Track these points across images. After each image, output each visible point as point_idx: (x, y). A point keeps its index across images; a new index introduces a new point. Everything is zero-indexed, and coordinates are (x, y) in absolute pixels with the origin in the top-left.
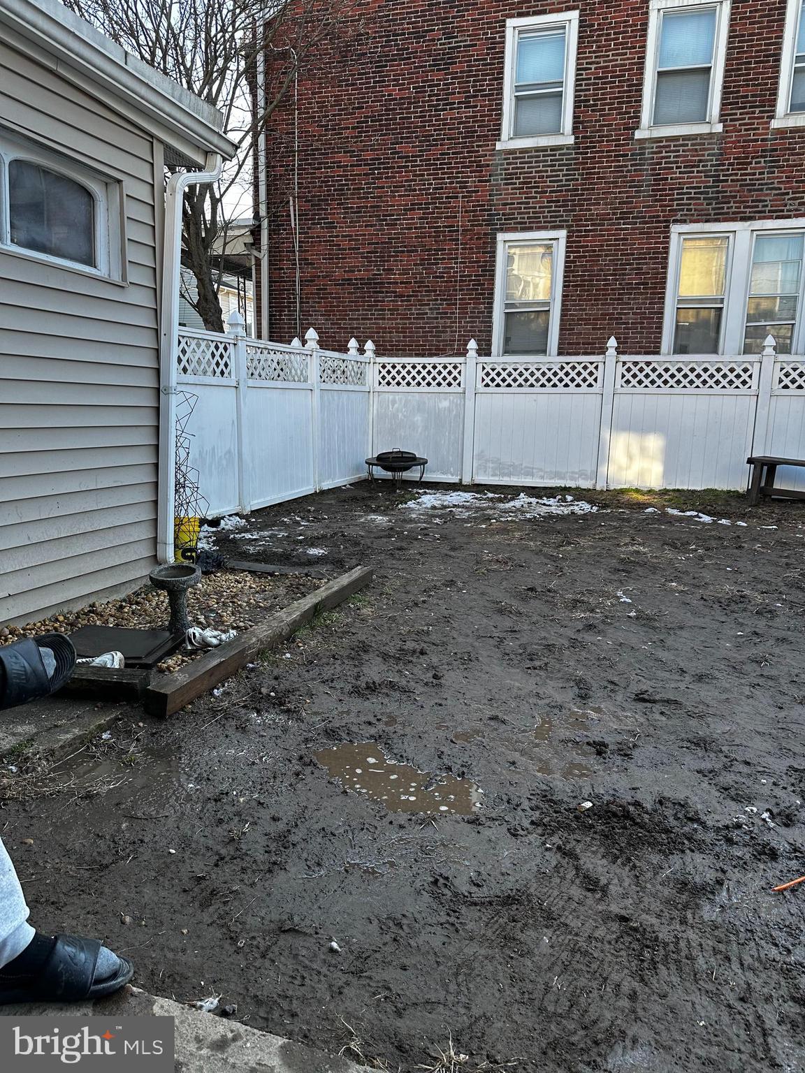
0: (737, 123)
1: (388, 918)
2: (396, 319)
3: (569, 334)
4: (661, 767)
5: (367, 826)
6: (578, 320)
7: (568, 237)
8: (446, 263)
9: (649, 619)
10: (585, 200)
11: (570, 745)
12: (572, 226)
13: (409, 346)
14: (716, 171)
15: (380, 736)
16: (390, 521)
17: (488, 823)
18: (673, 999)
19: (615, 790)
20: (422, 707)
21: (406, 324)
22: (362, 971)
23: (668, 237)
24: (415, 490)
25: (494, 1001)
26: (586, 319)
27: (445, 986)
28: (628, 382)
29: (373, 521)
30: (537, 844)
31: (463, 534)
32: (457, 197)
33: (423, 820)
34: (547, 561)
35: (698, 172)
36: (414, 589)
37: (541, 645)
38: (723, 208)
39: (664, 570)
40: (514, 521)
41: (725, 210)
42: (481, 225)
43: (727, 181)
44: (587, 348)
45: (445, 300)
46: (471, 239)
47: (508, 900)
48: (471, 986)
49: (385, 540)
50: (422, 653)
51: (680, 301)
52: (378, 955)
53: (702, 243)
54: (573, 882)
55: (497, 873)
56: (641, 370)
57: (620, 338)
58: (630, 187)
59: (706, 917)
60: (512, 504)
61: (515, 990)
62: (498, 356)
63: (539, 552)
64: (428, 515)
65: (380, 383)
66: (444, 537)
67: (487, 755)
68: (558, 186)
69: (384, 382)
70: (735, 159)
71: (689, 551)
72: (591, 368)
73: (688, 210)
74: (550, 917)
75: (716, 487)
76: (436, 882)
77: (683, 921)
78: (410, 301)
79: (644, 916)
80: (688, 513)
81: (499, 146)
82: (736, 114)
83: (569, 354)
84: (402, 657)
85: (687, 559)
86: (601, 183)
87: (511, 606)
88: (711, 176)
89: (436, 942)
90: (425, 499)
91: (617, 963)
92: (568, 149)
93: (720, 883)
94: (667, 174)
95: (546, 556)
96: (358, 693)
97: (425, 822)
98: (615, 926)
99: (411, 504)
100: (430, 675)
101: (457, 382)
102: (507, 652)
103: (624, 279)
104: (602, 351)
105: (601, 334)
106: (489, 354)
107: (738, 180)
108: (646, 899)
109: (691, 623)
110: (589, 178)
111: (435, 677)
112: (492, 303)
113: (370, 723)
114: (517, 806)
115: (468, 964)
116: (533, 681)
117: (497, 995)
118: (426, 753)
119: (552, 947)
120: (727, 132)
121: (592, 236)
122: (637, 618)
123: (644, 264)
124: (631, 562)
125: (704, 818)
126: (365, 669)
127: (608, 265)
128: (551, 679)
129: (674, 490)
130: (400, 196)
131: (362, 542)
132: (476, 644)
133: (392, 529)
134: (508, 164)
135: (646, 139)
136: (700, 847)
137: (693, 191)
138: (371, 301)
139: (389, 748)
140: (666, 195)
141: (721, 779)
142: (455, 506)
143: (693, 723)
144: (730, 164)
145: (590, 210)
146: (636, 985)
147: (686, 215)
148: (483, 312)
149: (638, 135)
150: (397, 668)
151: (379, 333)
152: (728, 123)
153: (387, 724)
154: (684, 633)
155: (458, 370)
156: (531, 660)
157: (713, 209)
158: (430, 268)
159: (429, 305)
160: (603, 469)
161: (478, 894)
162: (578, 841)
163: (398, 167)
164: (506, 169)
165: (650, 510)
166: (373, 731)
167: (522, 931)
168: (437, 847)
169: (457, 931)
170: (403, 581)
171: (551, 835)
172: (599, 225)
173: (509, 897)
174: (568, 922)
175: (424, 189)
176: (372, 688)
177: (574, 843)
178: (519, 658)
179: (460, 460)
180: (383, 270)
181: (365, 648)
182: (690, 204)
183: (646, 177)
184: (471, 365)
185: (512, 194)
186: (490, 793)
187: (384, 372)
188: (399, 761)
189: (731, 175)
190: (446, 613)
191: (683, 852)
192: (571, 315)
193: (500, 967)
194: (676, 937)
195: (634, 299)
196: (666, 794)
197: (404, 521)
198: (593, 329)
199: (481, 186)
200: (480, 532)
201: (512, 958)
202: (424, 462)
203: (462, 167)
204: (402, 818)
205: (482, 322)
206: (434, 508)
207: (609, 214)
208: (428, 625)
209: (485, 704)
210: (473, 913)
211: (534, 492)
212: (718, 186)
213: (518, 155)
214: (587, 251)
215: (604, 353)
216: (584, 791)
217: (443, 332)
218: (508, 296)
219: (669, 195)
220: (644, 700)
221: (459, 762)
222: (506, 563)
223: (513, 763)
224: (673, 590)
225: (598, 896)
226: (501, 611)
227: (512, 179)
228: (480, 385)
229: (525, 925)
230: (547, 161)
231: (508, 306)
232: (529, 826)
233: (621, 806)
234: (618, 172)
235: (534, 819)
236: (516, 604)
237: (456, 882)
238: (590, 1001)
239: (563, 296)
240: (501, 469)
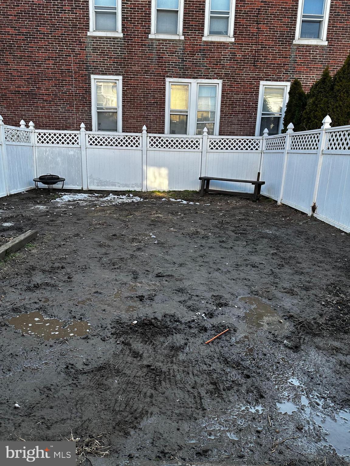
0: (190, 36)
1: (44, 388)
2: (45, 112)
3: (127, 123)
4: (165, 302)
5: (34, 349)
6: (130, 117)
7: (123, 79)
8: (68, 87)
9: (162, 244)
10: (129, 63)
11: (129, 299)
12: (124, 75)
13: (52, 125)
14: (182, 56)
15: (41, 308)
16: (47, 208)
17: (92, 338)
18: (167, 393)
19: (147, 314)
20: (62, 292)
21: (49, 114)
22: (30, 414)
23: (165, 83)
24: (60, 193)
25: (93, 412)
26: (133, 117)
27: (71, 411)
28: (152, 145)
29: (38, 208)
30: (114, 342)
31: (83, 213)
32: (70, 56)
33: (62, 342)
34: (121, 223)
35: (175, 56)
36: (59, 239)
37: (118, 258)
38: (186, 72)
39: (169, 223)
40: (107, 206)
41: (187, 74)
42: (83, 70)
43: (187, 61)
44: (134, 130)
45: (68, 104)
46: (79, 76)
47: (100, 369)
48: (82, 408)
49: (44, 217)
50: (63, 268)
51: (171, 111)
52: (39, 405)
53: (179, 87)
54: (128, 355)
55: (95, 358)
56: (157, 140)
57: (148, 126)
58: (148, 59)
59: (181, 359)
60: (106, 198)
61: (102, 405)
62: (96, 131)
63: (118, 219)
64: (66, 204)
65: (38, 142)
66: (74, 215)
67: (92, 308)
68: (117, 56)
69: (40, 142)
70: (189, 52)
71: (178, 215)
72: (137, 139)
73: (172, 72)
74: (118, 371)
75: (188, 189)
76: (67, 367)
77: (172, 362)
78: (51, 103)
79: (157, 363)
80: (178, 200)
81: (89, 34)
82: (189, 33)
83: (127, 132)
84: (53, 271)
85: (177, 218)
86: (136, 56)
87: (105, 243)
88: (181, 58)
89: (67, 393)
90: (64, 197)
91: (145, 384)
92: (120, 39)
93: (186, 344)
94: (163, 55)
95: (121, 220)
96: (30, 290)
97: (63, 342)
98: (145, 370)
99: (58, 200)
100: (67, 277)
101: (77, 142)
102: (103, 263)
103: (148, 100)
104: (141, 131)
105: (140, 124)
106: (91, 130)
107: (191, 61)
108: (158, 356)
109: (178, 244)
110: (130, 54)
111: (69, 278)
112: (91, 107)
113: (36, 303)
114: (105, 328)
115: (82, 399)
116: (114, 274)
117: (95, 409)
118: (64, 312)
119: (119, 384)
120: (186, 40)
121: (133, 80)
122: (158, 244)
123: (156, 94)
124: (156, 221)
125: (180, 319)
126: (33, 278)
127: (141, 93)
128: (122, 272)
129: (173, 191)
130: (42, 52)
131: (32, 218)
132: (89, 261)
133: (48, 212)
134: (93, 43)
135: (154, 39)
136: (179, 331)
137: (174, 64)
138: (31, 102)
139: (46, 312)
140: (163, 65)
141: (188, 303)
142: (79, 200)
143: (178, 283)
144: (188, 54)
145: (132, 68)
146: (153, 391)
147: (171, 74)
148: (87, 111)
149: (150, 36)
150: (50, 276)
151: (36, 118)
152: (186, 36)
153: (44, 302)
154: (175, 248)
155: (77, 137)
156: (113, 265)
157: (182, 72)
158: (60, 89)
159: (60, 106)
160: (145, 183)
161: (87, 368)
162: (131, 338)
163: (40, 38)
164: (93, 45)
165: (164, 199)
166: (37, 306)
167: (106, 380)
168: (68, 352)
169: (77, 386)
170: (53, 236)
171: (119, 337)
172: (136, 75)
173: (101, 367)
174: (126, 372)
175: (54, 50)
176: (37, 286)
177: (129, 339)
178: (108, 265)
179: (81, 179)
180: (36, 88)
181: (33, 268)
182: (173, 70)
183: (155, 56)
184: (82, 134)
185: (96, 57)
186: (93, 325)
187: (40, 137)
188: (51, 318)
189: (188, 59)
190: (75, 249)
191: (173, 334)
192: (127, 114)
193: (96, 397)
194: (169, 369)
195: (153, 109)
196: (167, 313)
197: (54, 208)
198: (137, 121)
199: (82, 52)
200: (91, 211)
201: (101, 392)
202: (64, 180)
203: (72, 42)
204: (52, 342)
205: (87, 115)
206: (69, 201)
207: (140, 71)
208: (66, 255)
209: (92, 287)
210: (85, 377)
211: (116, 193)
212: (183, 63)
213: (98, 39)
214: (132, 87)
215: (141, 132)
216: (134, 317)
217: (68, 119)
218: (98, 104)
219: (164, 65)
220: (160, 276)
221: (80, 314)
222: (103, 225)
223: (104, 310)
224: (172, 231)
225: (138, 359)
226: (100, 246)
227: (96, 50)
228: (88, 144)
229: (108, 377)
230: (111, 44)
231: (98, 108)
232: (110, 336)
233: (149, 320)
234: (143, 52)
235: (112, 332)
236: (107, 242)
237: (77, 366)
238: (134, 402)
239: (123, 106)
240: (100, 183)
